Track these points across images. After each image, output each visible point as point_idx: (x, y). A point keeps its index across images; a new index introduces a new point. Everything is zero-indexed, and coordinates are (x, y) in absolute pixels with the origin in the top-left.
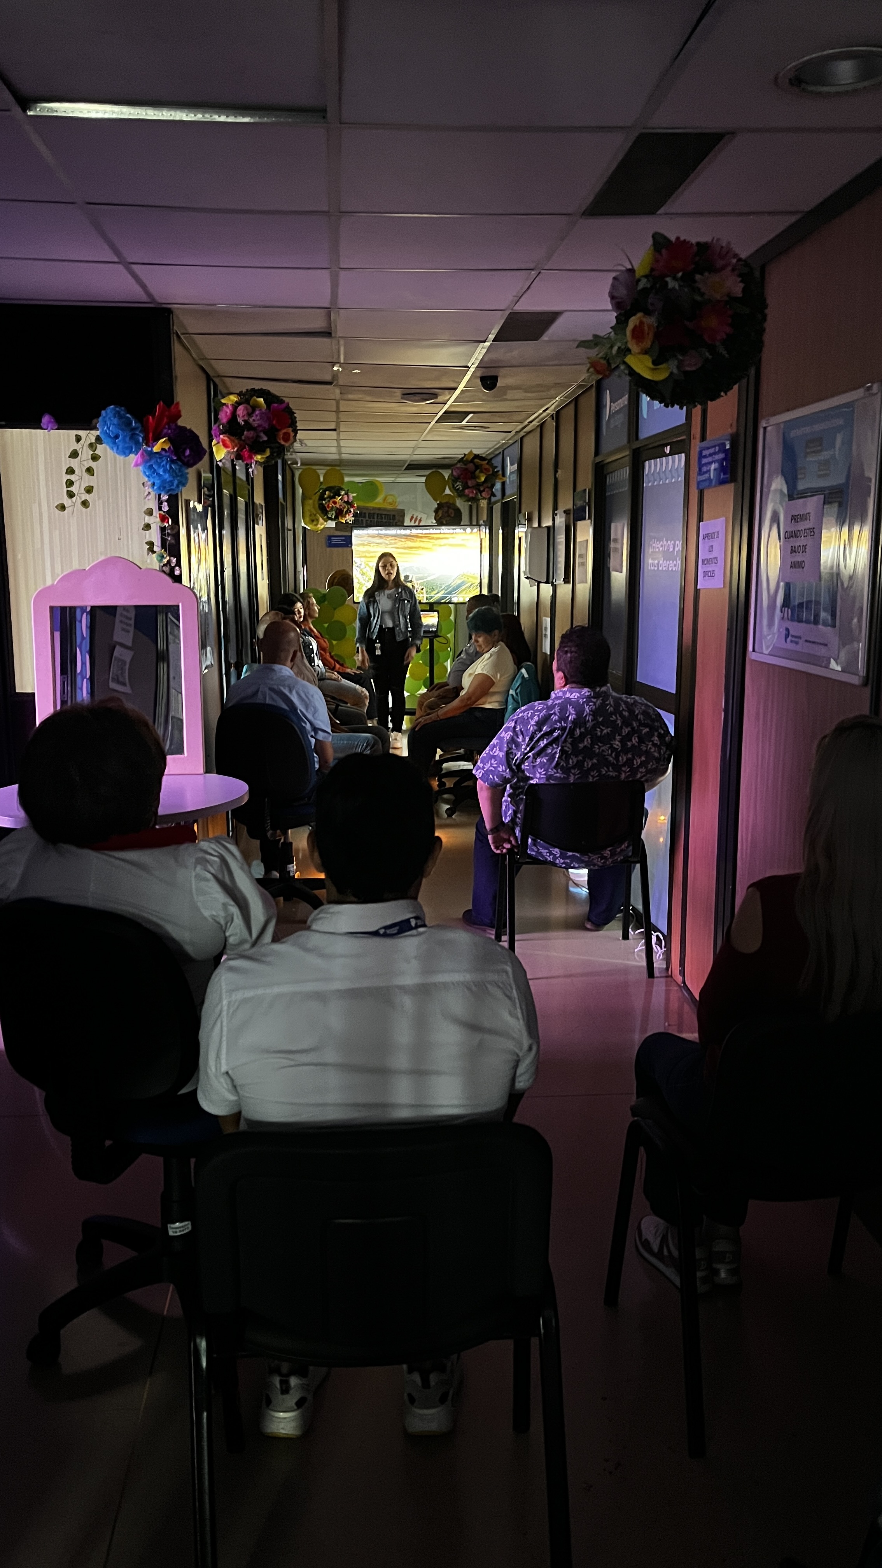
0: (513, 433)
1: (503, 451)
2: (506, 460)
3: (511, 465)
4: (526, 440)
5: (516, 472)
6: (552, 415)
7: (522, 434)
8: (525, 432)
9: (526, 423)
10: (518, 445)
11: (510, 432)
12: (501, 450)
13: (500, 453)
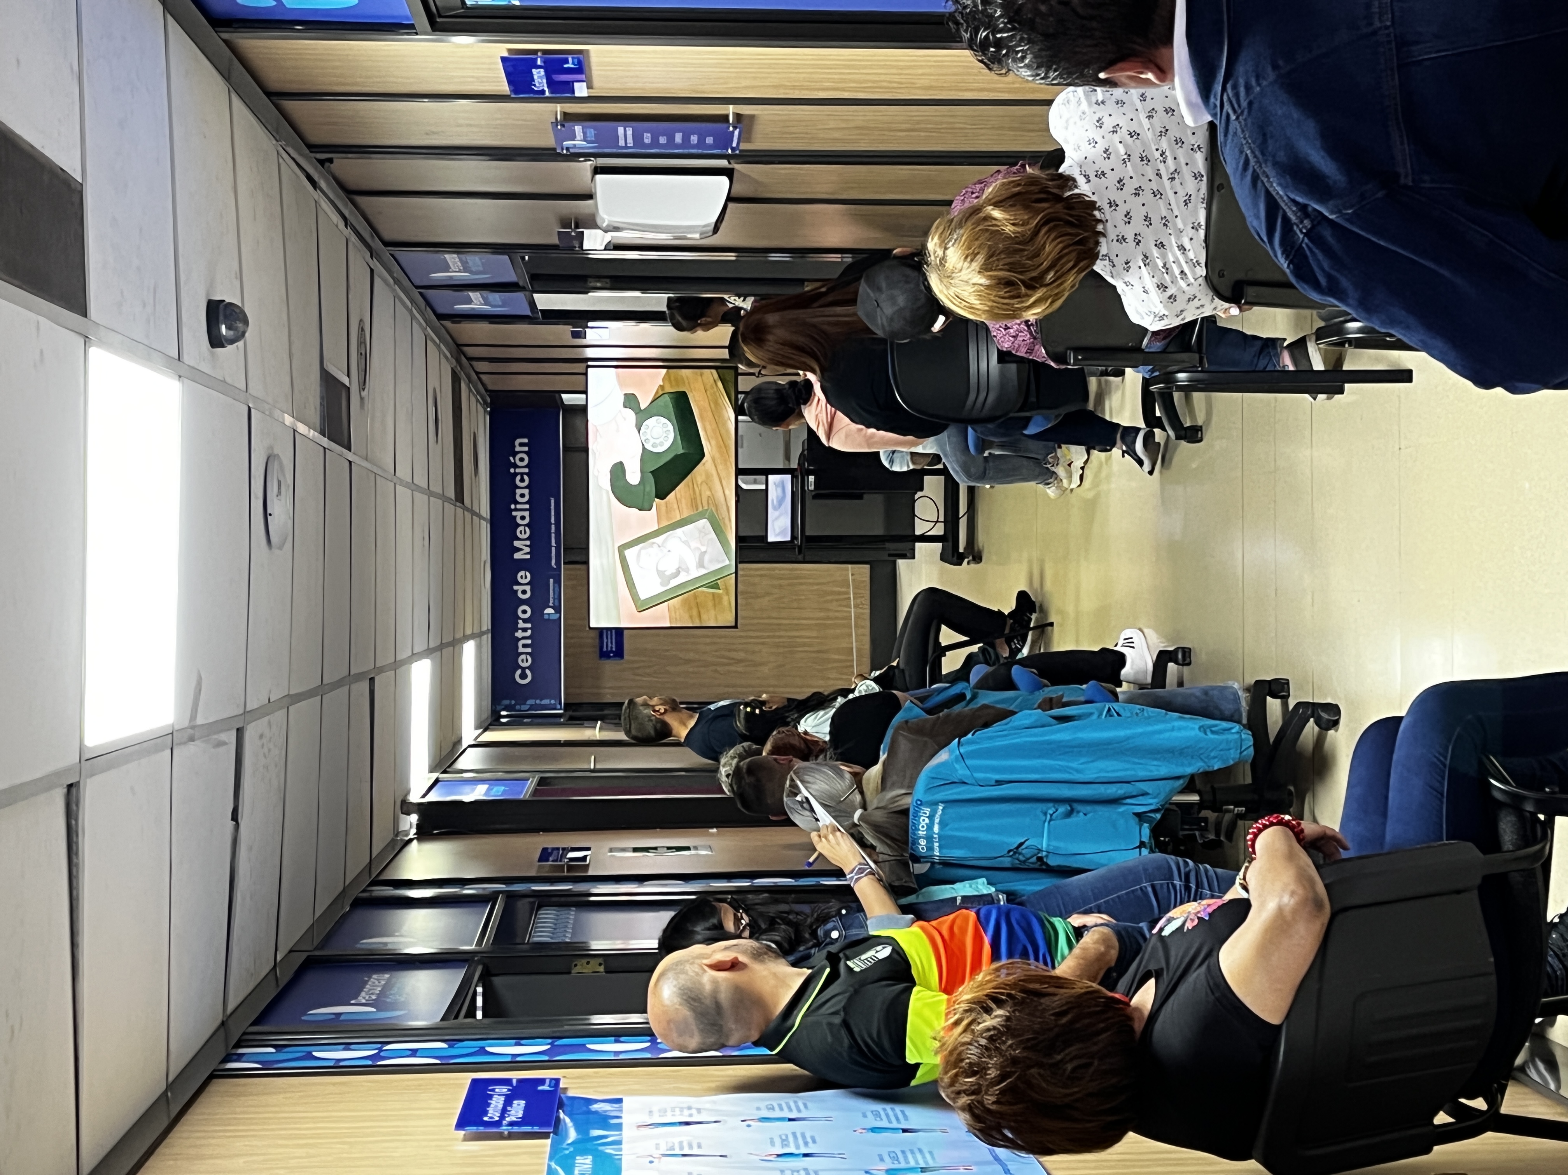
0: (375, 264)
1: (417, 287)
2: (437, 279)
3: (447, 268)
4: (388, 236)
5: (463, 256)
6: (322, 162)
7: (377, 244)
8: (372, 236)
9: (348, 232)
10: (401, 253)
11: (372, 271)
12: (416, 292)
13: (421, 294)
